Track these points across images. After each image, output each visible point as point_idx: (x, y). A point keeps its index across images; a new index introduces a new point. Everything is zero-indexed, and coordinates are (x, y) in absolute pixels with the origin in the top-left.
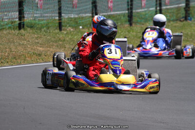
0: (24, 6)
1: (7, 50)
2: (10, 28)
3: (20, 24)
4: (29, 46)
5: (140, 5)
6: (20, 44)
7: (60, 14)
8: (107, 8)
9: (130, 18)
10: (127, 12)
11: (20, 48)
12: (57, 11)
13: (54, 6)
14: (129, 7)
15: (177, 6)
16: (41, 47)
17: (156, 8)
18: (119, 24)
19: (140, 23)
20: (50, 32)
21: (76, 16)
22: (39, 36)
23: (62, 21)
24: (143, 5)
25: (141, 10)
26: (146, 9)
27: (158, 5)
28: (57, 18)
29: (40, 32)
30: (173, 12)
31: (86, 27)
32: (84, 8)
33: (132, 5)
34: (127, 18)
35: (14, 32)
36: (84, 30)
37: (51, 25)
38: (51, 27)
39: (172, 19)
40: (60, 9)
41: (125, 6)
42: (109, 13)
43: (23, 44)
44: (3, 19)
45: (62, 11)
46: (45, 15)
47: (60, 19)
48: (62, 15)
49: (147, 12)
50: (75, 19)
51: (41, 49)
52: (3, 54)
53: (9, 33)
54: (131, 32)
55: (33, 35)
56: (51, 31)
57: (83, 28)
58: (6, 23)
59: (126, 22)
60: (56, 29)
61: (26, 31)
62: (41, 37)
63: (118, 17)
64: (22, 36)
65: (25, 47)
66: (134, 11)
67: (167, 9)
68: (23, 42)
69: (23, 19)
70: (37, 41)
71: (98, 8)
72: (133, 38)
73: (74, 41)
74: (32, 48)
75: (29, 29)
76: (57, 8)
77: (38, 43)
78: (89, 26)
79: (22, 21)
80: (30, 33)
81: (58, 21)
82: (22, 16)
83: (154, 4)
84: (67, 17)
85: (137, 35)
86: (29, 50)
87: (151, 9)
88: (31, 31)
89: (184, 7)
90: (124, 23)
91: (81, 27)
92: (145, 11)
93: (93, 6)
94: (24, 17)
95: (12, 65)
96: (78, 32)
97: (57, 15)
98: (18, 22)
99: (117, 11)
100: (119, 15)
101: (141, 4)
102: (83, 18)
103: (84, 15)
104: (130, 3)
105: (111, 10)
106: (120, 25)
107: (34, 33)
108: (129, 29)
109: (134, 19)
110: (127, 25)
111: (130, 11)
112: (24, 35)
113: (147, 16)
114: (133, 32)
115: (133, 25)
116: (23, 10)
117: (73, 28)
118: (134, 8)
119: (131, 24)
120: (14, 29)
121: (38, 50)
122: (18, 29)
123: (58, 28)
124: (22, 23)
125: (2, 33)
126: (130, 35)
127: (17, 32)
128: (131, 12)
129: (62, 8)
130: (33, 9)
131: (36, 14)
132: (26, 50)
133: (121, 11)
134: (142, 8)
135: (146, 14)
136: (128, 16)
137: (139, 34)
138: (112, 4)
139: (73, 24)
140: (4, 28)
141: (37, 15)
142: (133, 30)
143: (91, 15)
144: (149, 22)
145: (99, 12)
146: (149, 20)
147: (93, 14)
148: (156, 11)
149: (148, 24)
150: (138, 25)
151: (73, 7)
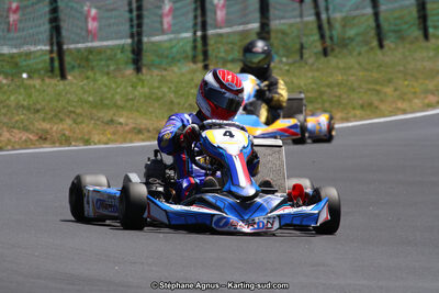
5: (158, 25)
8: (84, 33)
9: (137, 56)
10: (129, 41)
14: (135, 30)
15: (241, 28)
17: (195, 33)
18: (112, 68)
19: (158, 66)
21: (15, 51)
24: (166, 26)
26: (172, 36)
27: (199, 27)
30: (233, 43)
31: (36, 76)
32: (31, 31)
33: (140, 26)
34: (131, 56)
36: (31, 82)
39: (230, 58)
41: (126, 28)
42: (89, 44)
49: (174, 42)
50: (12, 56)
54: (139, 88)
57: (30, 77)
59: (127, 63)
63: (109, 52)
66: (145, 39)
67: (220, 35)
71: (64, 33)
72: (142, 99)
73: (8, 106)
78: (42, 72)
83: (191, 24)
85: (151, 94)
87: (184, 35)
89: (258, 30)
90: (122, 67)
91: (25, 76)
92: (171, 40)
93: (52, 28)
96: (19, 87)
99: (107, 40)
100: (112, 48)
101: (162, 23)
102: (28, 54)
103: (33, 49)
104: (135, 22)
105: (95, 37)
106: (114, 70)
108: (134, 80)
109: (146, 58)
110: (130, 71)
111: (136, 39)
113: (174, 50)
114: (143, 87)
115: (144, 70)
117: (6, 78)
118: (144, 34)
119: (138, 70)
126: (136, 93)
128: (140, 42)
133: (116, 39)
134: (163, 32)
135: (172, 47)
136: (133, 52)
137: (156, 91)
138: (95, 24)
139: (7, 68)
142: (143, 82)
143: (48, 48)
144: (179, 64)
145: (65, 40)
146: (179, 61)
147: (52, 44)
148: (195, 41)
149: (176, 69)
150: (156, 72)
151: (9, 30)
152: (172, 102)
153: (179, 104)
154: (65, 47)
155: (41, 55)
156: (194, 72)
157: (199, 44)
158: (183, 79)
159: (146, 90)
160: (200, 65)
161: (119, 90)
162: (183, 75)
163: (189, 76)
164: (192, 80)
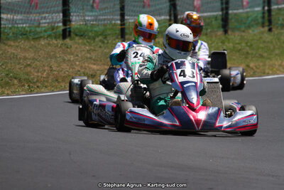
0: (71, 5)
1: (46, 68)
2: (49, 36)
3: (64, 31)
4: (77, 63)
5: (240, 3)
6: (65, 60)
7: (122, 15)
8: (191, 8)
9: (225, 23)
10: (220, 13)
11: (64, 66)
12: (119, 12)
13: (115, 5)
14: (224, 6)
16: (94, 64)
17: (264, 8)
18: (209, 30)
19: (239, 29)
20: (108, 43)
22: (92, 48)
23: (125, 26)
24: (245, 3)
25: (241, 11)
26: (248, 10)
27: (266, 4)
28: (119, 22)
29: (94, 42)
32: (158, 7)
33: (227, 3)
34: (220, 22)
35: (56, 42)
37: (109, 32)
38: (109, 35)
40: (122, 8)
41: (218, 4)
43: (69, 60)
44: (40, 24)
45: (126, 12)
46: (101, 17)
47: (123, 24)
48: (126, 17)
49: (250, 14)
51: (95, 67)
52: (40, 74)
53: (49, 44)
54: (226, 43)
55: (83, 47)
56: (110, 41)
58: (43, 29)
59: (219, 27)
60: (117, 38)
61: (73, 41)
62: (95, 50)
63: (207, 20)
64: (68, 48)
65: (72, 65)
66: (230, 12)
67: (280, 9)
68: (69, 56)
69: (68, 23)
70: (89, 55)
71: (178, 8)
74: (82, 67)
75: (77, 38)
76: (118, 7)
77: (90, 58)
79: (68, 27)
80: (79, 44)
81: (120, 27)
82: (68, 18)
83: (261, 1)
84: (132, 21)
85: (234, 47)
86: (77, 68)
87: (257, 9)
88: (80, 41)
90: (216, 30)
92: (247, 12)
93: (171, 5)
94: (70, 21)
95: (53, 91)
97: (119, 17)
98: (62, 28)
99: (207, 12)
100: (209, 18)
103: (158, 18)
104: (224, 1)
105: (198, 11)
106: (211, 32)
107: (85, 44)
108: (223, 38)
109: (232, 24)
110: (220, 32)
111: (224, 12)
112: (71, 47)
113: (250, 19)
114: (229, 43)
115: (229, 32)
116: (69, 10)
118: (230, 8)
119: (226, 32)
120: (55, 38)
121: (90, 68)
122: (61, 38)
123: (120, 37)
124: (68, 30)
125: (38, 44)
126: (224, 47)
127: (60, 42)
128: (227, 14)
129: (126, 7)
130: (83, 9)
131: (88, 16)
132: (73, 69)
133: (212, 11)
134: (243, 7)
135: (248, 17)
136: (223, 20)
137: (237, 46)
138: (199, 2)
140: (41, 37)
141: (90, 18)
142: (229, 40)
143: (168, 17)
144: (252, 28)
145: (179, 13)
146: (252, 26)
147: (170, 16)
148: (264, 13)
149: (250, 31)
150: (237, 33)
151: (144, 7)
152: (248, 53)
153: (252, 54)
154: (179, 17)
155: (164, 22)
156: (263, 33)
157: (266, 15)
158: (255, 37)
159: (231, 44)
160: (266, 28)
161: (213, 45)
162: (255, 35)
163: (259, 36)
164: (261, 38)
